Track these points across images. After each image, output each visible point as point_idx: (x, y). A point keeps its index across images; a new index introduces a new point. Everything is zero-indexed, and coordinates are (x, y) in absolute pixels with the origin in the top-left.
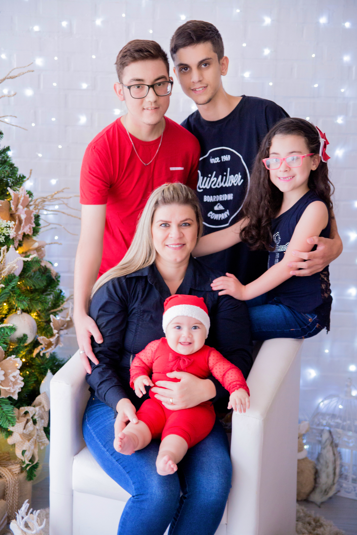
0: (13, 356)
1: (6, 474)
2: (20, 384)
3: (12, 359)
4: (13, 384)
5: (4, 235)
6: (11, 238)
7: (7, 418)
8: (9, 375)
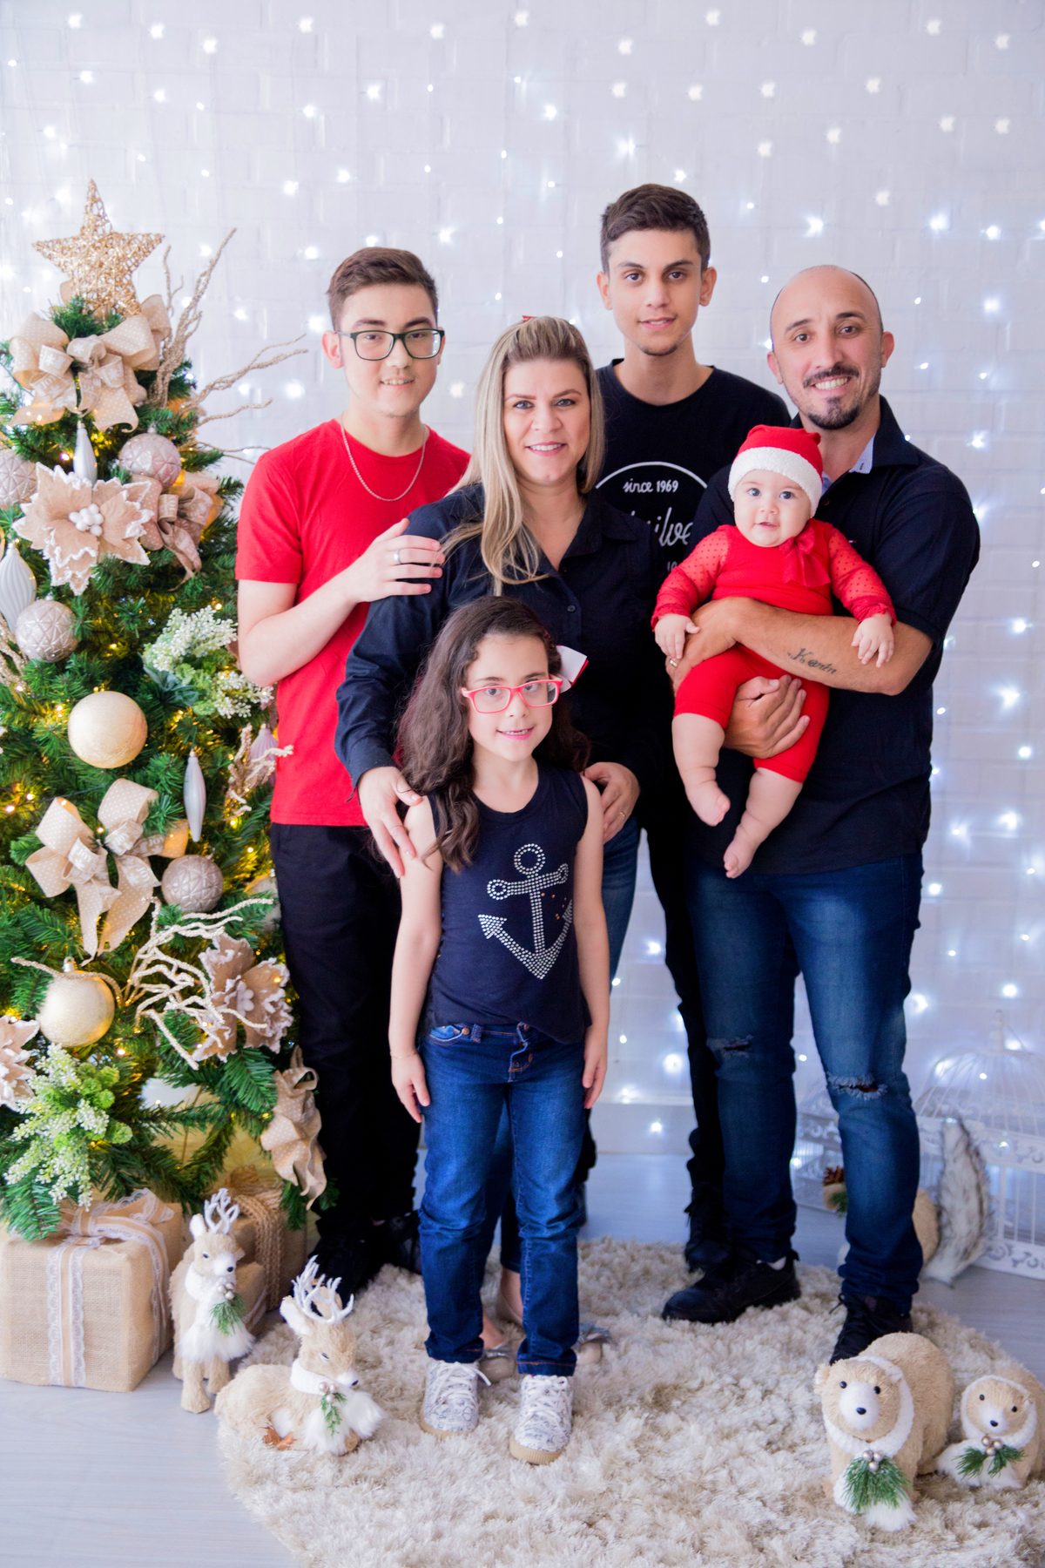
0: (272, 960)
1: (256, 1210)
2: (286, 1019)
3: (270, 966)
4: (271, 1019)
5: (249, 702)
6: (262, 707)
7: (259, 1090)
8: (263, 1000)
